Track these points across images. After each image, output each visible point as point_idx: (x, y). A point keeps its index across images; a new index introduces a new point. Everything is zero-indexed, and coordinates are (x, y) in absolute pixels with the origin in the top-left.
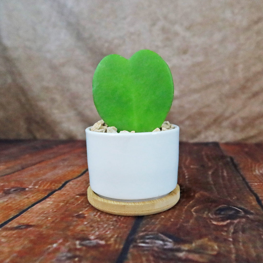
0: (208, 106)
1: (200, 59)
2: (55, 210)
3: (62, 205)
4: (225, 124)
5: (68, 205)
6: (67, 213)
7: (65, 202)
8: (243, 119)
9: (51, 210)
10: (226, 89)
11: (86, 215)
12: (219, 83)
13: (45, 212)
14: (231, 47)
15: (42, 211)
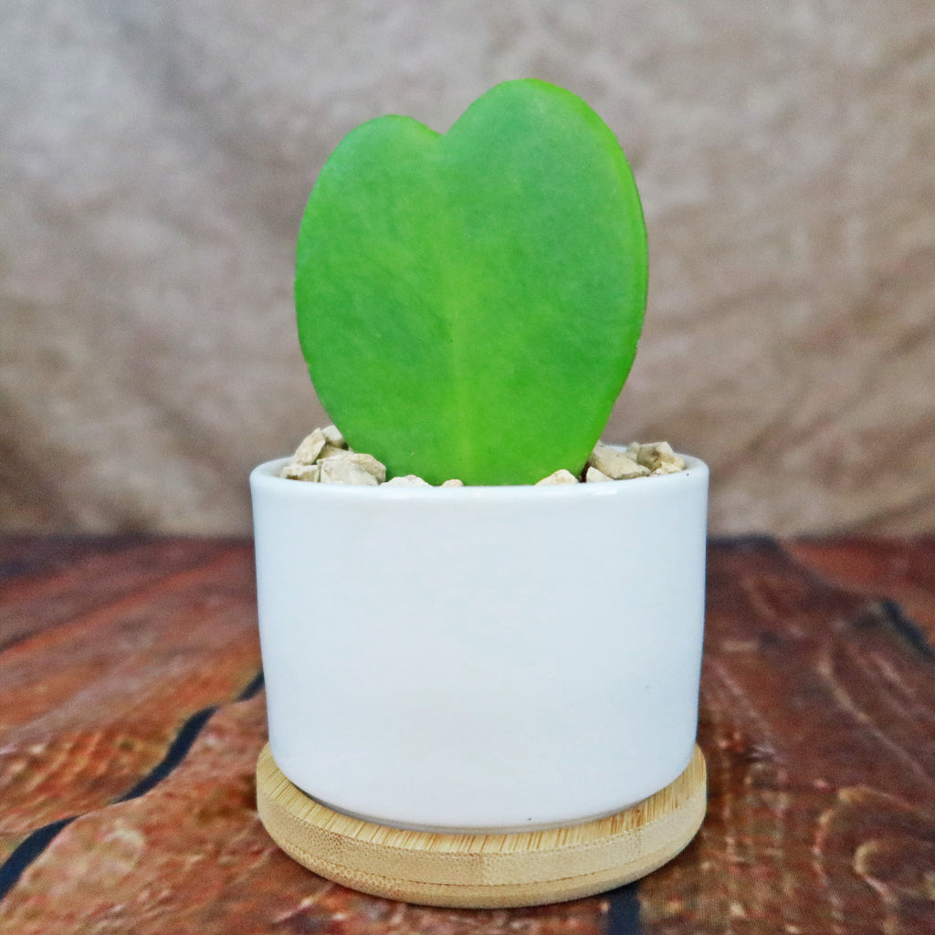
0: (726, 386)
1: (692, 191)
2: (165, 893)
3: (197, 863)
4: (796, 458)
5: (224, 859)
6: (234, 907)
7: (210, 847)
8: (866, 437)
9: (144, 895)
10: (798, 316)
11: (339, 917)
12: (768, 293)
13: (112, 905)
14: (815, 149)
15: (100, 901)
